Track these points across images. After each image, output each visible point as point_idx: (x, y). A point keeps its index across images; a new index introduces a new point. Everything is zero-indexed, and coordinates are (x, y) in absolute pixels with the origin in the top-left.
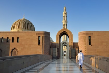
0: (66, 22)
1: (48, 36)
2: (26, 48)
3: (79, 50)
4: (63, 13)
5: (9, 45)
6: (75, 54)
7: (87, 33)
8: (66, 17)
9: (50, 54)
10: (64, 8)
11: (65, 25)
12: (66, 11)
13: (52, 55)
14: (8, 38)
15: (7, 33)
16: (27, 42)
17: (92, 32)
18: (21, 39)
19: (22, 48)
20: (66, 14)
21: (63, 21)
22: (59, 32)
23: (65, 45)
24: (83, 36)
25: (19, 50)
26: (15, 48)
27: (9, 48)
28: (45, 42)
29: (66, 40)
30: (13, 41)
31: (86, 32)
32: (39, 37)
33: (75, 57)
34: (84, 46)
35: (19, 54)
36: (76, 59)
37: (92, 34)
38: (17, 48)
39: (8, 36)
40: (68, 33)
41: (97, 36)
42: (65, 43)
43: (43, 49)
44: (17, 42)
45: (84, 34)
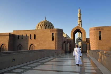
0: (81, 22)
1: (61, 33)
2: (41, 44)
3: (90, 44)
4: (78, 14)
5: (28, 41)
6: (87, 49)
7: (97, 29)
8: (81, 17)
9: (63, 49)
10: (79, 10)
11: (80, 24)
12: (80, 12)
13: (65, 50)
14: (26, 35)
15: (26, 31)
16: (42, 38)
17: (102, 27)
18: (37, 36)
19: (38, 44)
20: (81, 15)
21: (78, 21)
22: (73, 29)
23: (80, 41)
24: (94, 31)
25: (36, 45)
26: (32, 44)
27: (28, 44)
28: (58, 38)
29: (81, 37)
30: (31, 38)
31: (97, 27)
32: (52, 33)
33: (86, 51)
34: (95, 41)
35: (36, 49)
36: (87, 53)
37: (103, 29)
38: (34, 44)
39: (27, 33)
40: (82, 30)
41: (107, 31)
42: (80, 39)
43: (56, 44)
44: (34, 39)
45: (94, 29)
